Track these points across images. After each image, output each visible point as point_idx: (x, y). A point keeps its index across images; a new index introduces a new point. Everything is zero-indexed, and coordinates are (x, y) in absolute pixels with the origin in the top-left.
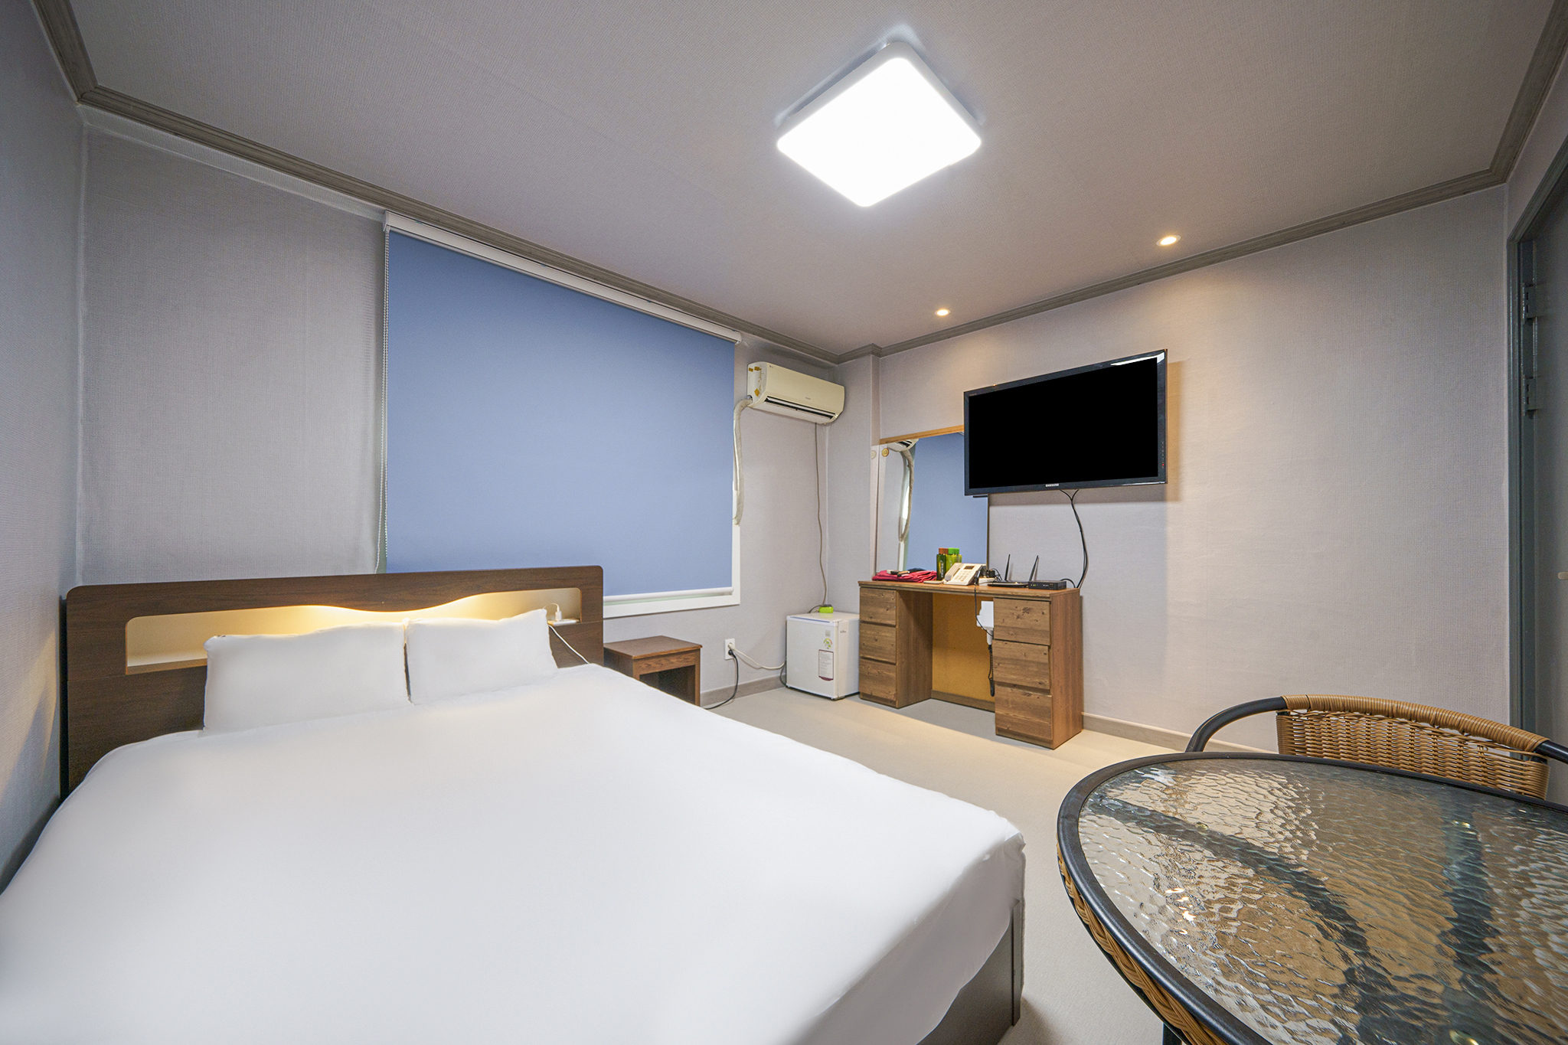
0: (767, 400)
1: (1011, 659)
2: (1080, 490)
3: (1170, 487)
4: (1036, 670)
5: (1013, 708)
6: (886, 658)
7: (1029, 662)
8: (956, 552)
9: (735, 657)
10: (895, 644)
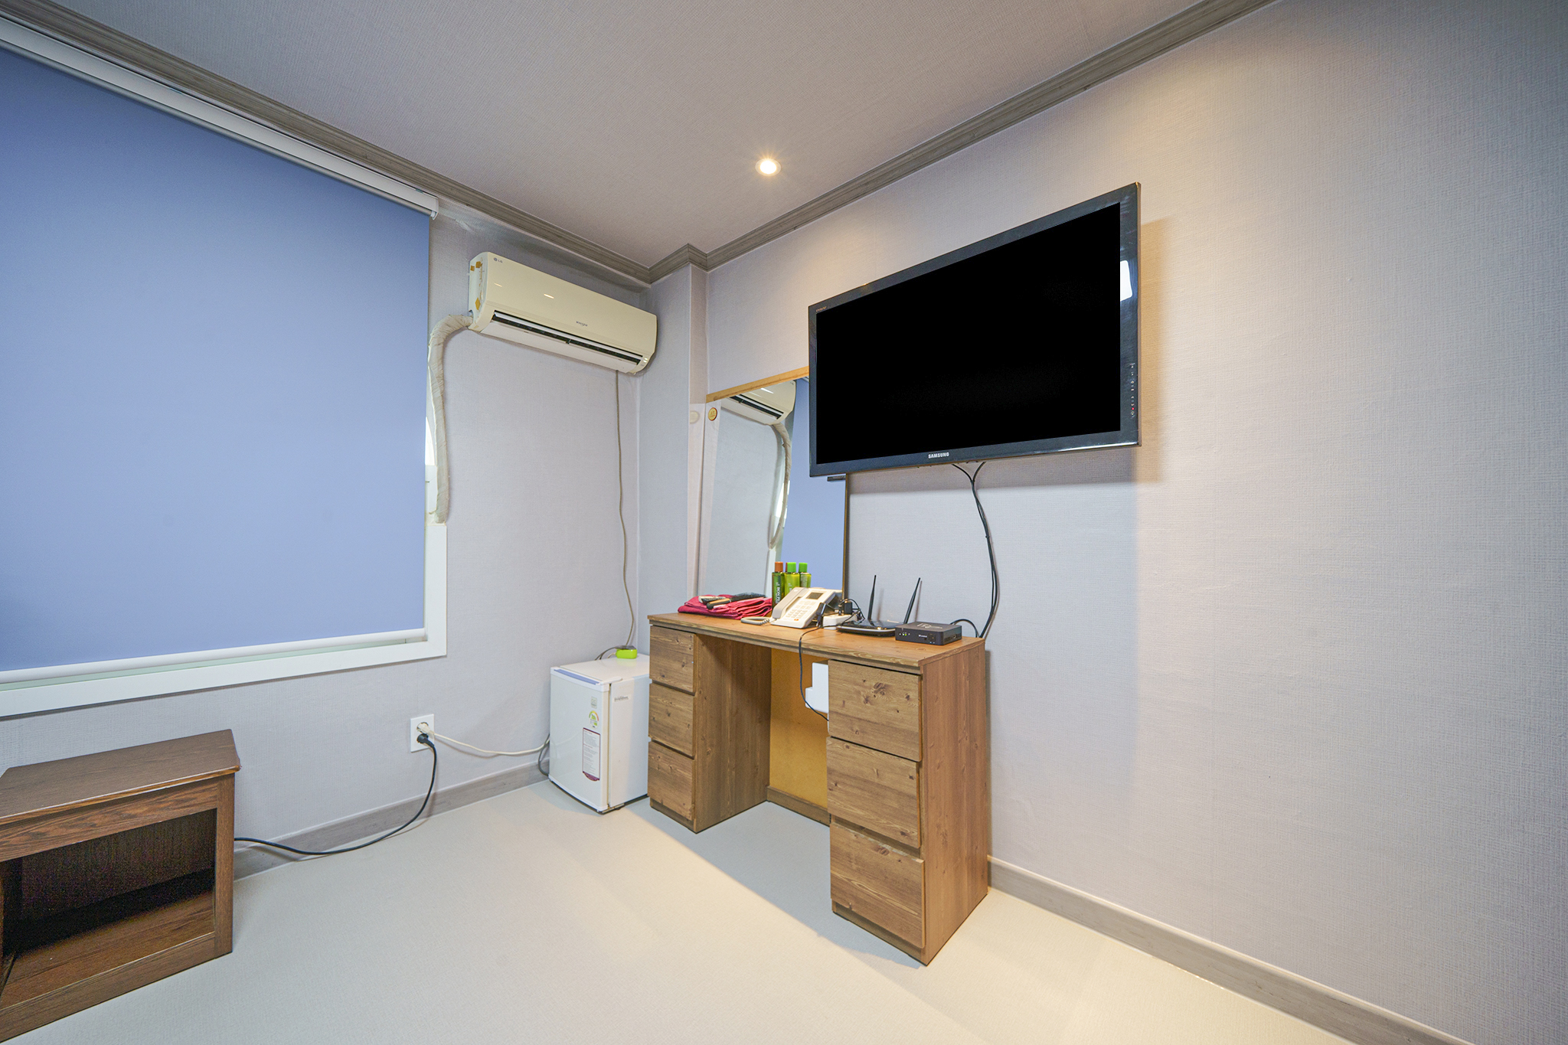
0: (495, 318)
1: (855, 778)
2: (988, 462)
3: (1142, 453)
4: (896, 805)
5: (858, 870)
6: (680, 746)
7: (885, 787)
8: (802, 570)
9: (431, 745)
10: (691, 724)
